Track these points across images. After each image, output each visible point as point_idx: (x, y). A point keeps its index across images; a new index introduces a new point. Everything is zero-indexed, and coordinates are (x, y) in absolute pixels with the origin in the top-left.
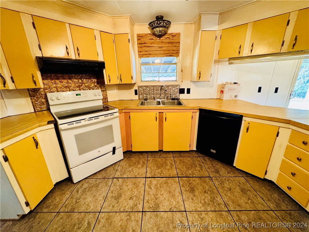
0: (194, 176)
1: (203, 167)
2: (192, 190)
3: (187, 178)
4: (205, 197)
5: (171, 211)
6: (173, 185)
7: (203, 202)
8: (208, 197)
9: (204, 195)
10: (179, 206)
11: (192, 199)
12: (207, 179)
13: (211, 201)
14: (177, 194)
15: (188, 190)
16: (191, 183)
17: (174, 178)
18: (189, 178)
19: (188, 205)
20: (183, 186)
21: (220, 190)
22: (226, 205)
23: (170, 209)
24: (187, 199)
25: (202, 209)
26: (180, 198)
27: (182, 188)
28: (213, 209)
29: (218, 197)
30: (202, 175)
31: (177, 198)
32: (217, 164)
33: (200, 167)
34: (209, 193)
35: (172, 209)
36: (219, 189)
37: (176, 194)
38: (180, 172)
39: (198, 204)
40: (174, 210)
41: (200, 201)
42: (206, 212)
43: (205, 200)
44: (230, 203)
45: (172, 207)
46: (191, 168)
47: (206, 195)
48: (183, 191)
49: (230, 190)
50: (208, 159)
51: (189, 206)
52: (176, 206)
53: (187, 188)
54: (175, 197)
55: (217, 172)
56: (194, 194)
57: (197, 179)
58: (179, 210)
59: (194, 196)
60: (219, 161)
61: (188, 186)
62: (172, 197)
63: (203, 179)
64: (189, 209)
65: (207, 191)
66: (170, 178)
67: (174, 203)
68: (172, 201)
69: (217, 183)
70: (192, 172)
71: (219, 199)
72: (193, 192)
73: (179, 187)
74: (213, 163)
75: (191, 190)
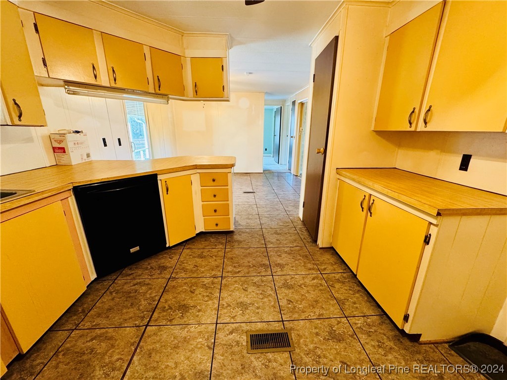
0: (157, 298)
1: (144, 281)
2: (184, 308)
3: (156, 310)
4: (200, 294)
5: (213, 346)
6: (161, 339)
7: (206, 299)
8: (199, 290)
9: (197, 295)
10: (207, 332)
11: (199, 311)
12: (171, 283)
13: (207, 290)
14: (184, 333)
15: (183, 314)
16: (169, 306)
17: (146, 335)
18: (158, 306)
19: (208, 319)
20: (170, 321)
21: (195, 275)
22: (215, 277)
23: (210, 348)
24: (198, 319)
25: (216, 302)
26: (192, 329)
27: (175, 322)
28: (218, 291)
29: (203, 280)
30: (160, 288)
31: (192, 334)
32: (149, 264)
33: (141, 286)
34: (194, 288)
35: (210, 344)
36: (193, 275)
37: (184, 336)
38: (135, 321)
39: (208, 305)
40: (213, 341)
41: (206, 301)
42: (221, 299)
43: (203, 296)
44: (214, 273)
45: (206, 344)
46: (136, 298)
47: (197, 292)
48: (182, 322)
49: (197, 266)
50: (130, 269)
51: (209, 317)
52: (206, 337)
53: (176, 315)
54: (188, 337)
55: (163, 268)
56: (192, 307)
57: (165, 296)
58: (214, 333)
59: (195, 307)
60: (144, 259)
61: (173, 312)
62: (188, 342)
63: (169, 288)
64: (213, 318)
65: (192, 290)
66: (141, 344)
67: (201, 340)
68: (195, 343)
69: (183, 275)
70: (144, 300)
71: (206, 281)
72: (188, 307)
73: (173, 327)
74: (144, 266)
75: (184, 310)
